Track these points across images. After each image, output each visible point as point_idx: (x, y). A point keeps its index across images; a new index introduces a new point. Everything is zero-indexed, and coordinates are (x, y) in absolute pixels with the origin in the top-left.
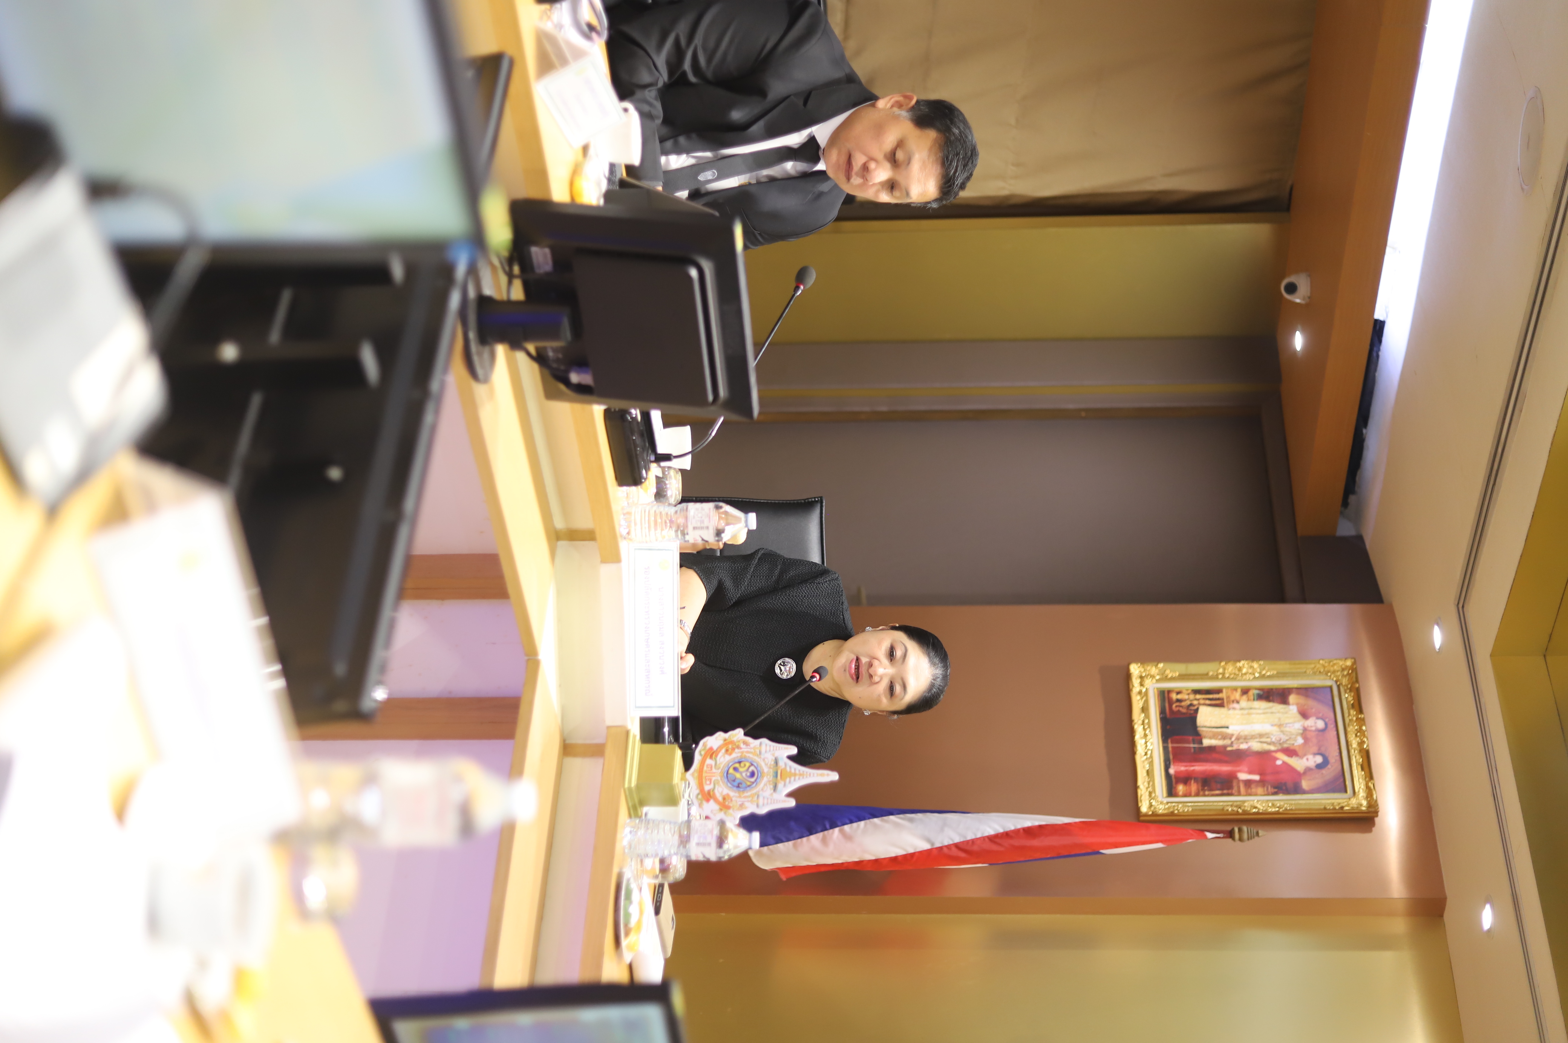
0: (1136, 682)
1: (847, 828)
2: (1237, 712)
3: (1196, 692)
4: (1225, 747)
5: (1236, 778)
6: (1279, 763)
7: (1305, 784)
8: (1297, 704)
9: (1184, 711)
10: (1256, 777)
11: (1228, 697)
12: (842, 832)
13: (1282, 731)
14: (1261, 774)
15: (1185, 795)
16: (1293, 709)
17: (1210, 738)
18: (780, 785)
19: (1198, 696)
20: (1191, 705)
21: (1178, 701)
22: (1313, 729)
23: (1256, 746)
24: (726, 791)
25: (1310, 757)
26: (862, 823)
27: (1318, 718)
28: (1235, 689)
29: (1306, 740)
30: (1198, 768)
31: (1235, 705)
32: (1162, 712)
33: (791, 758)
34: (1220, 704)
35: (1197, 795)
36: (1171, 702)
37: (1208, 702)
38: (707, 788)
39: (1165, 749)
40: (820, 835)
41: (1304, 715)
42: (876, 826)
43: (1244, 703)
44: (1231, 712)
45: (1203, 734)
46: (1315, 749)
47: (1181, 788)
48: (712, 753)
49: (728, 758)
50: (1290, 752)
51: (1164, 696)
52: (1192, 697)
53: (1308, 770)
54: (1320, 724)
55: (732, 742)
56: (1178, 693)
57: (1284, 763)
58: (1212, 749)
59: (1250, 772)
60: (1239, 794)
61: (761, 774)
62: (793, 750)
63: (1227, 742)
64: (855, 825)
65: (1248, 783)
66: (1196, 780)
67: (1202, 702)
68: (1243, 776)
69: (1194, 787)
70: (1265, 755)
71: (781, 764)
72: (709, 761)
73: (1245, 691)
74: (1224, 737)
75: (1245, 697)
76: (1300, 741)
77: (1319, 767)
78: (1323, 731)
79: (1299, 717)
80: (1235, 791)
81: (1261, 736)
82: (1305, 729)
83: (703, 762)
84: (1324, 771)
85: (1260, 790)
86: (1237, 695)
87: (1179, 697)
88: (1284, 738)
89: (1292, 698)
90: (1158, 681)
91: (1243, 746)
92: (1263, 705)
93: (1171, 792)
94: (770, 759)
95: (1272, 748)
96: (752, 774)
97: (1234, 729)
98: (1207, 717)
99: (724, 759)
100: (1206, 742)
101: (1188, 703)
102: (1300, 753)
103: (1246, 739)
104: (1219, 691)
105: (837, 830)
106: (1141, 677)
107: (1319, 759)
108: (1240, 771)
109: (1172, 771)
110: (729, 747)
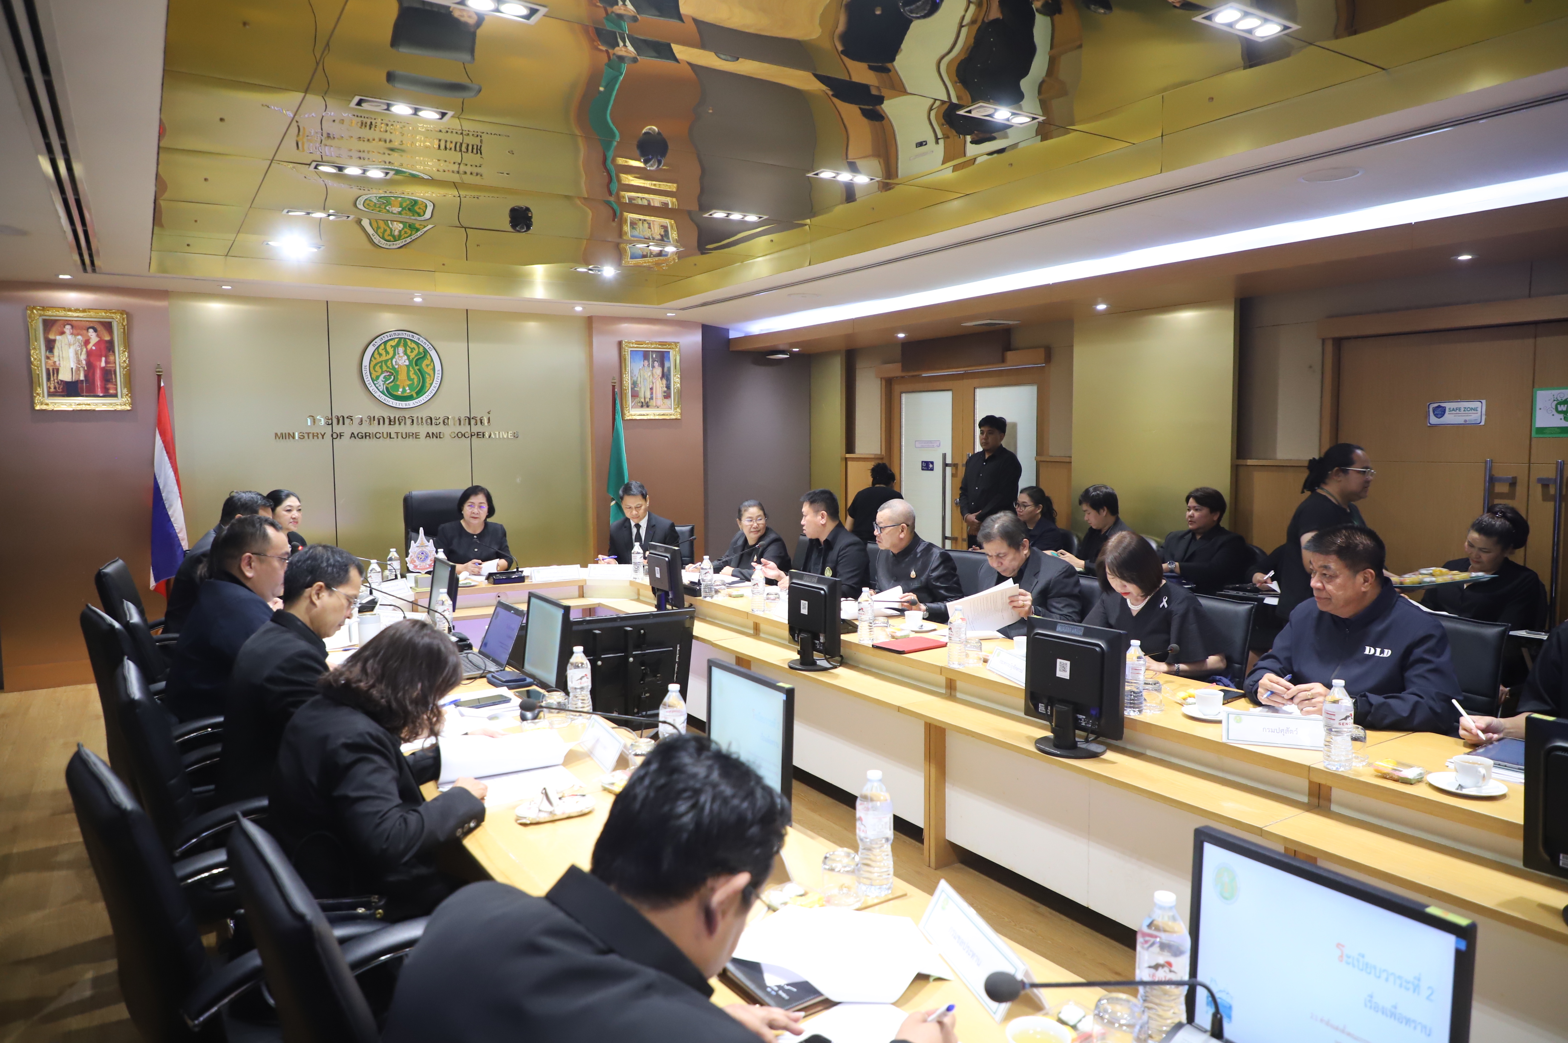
0: (44, 407)
1: (177, 531)
2: (61, 362)
3: (49, 379)
4: (85, 371)
5: (104, 367)
6: (94, 348)
7: (107, 338)
8: (55, 335)
9: (61, 387)
10: (103, 359)
11: (52, 366)
12: (179, 533)
13: (74, 344)
14: (101, 356)
15: (116, 389)
16: (58, 337)
17: (79, 376)
18: (426, 545)
19: (52, 379)
20: (58, 383)
21: (55, 388)
22: (71, 330)
23: (83, 357)
24: (429, 560)
25: (89, 334)
26: (174, 525)
27: (64, 327)
28: (46, 363)
29: (78, 334)
30: (98, 383)
31: (57, 363)
32: (63, 396)
33: (415, 543)
34: (57, 371)
35: (116, 385)
36: (56, 392)
37: (55, 375)
38: (428, 566)
39: (87, 396)
40: (181, 541)
41: (62, 333)
42: (176, 520)
43: (56, 359)
44: (62, 365)
45: (77, 379)
46: (85, 332)
47: (111, 391)
48: (415, 567)
49: (417, 561)
50: (87, 342)
51: (51, 395)
52: (52, 382)
53: (98, 336)
54: (68, 327)
55: (411, 561)
56: (50, 388)
57: (93, 346)
58: (86, 376)
59: (101, 361)
60: (115, 367)
61: (422, 551)
62: (412, 542)
63: (81, 369)
64: (176, 528)
65: (107, 362)
66: (105, 385)
67: (55, 378)
68: (103, 364)
69: (110, 386)
70: (89, 353)
71: (418, 545)
72: (418, 567)
73: (48, 358)
74: (78, 369)
75: (52, 358)
76: (79, 337)
77: (95, 330)
78: (72, 327)
79: (64, 336)
80: (113, 369)
81: (76, 354)
82: (72, 334)
83: (419, 569)
84: (99, 329)
85: (111, 358)
86: (49, 361)
87: (52, 388)
88: (77, 344)
89: (51, 337)
90: (43, 396)
91: (84, 362)
92: (56, 351)
93: (115, 396)
94: (416, 548)
95: (85, 350)
96: (422, 553)
97: (73, 365)
98: (65, 376)
99: (417, 563)
100: (82, 377)
101: (56, 384)
102: (87, 338)
103: (79, 361)
104: (48, 371)
105: (179, 535)
106: (42, 404)
107: (91, 330)
108: (100, 366)
109: (101, 395)
110: (412, 562)
